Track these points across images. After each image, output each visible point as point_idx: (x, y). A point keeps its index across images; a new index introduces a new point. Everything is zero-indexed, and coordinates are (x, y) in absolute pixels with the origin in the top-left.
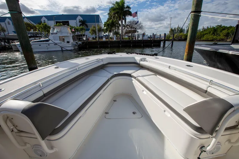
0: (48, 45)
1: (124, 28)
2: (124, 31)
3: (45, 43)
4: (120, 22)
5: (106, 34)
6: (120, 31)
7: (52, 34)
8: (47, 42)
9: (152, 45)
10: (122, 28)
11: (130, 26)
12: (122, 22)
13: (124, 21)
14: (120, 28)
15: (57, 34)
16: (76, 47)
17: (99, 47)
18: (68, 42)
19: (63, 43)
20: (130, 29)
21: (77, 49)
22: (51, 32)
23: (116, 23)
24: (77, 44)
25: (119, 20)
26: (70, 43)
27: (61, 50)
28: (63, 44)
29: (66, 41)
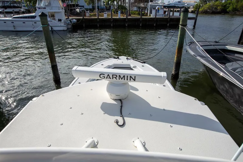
0: (35, 23)
7: (39, 8)
8: (33, 19)
9: (168, 25)
16: (70, 27)
17: (98, 26)
18: (60, 20)
19: (53, 21)
21: (71, 28)
22: (37, 5)
24: (71, 22)
26: (63, 21)
27: (51, 29)
28: (54, 23)
29: (57, 19)
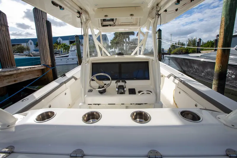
0: (68, 60)
1: (128, 45)
2: (128, 47)
3: (65, 58)
4: (124, 40)
5: (112, 50)
6: (125, 47)
7: (71, 51)
8: (67, 58)
10: (126, 45)
11: (133, 43)
12: (126, 40)
13: (127, 39)
14: (124, 45)
15: (74, 51)
20: (133, 45)
22: (70, 49)
23: (121, 41)
25: (124, 38)
27: (77, 63)
